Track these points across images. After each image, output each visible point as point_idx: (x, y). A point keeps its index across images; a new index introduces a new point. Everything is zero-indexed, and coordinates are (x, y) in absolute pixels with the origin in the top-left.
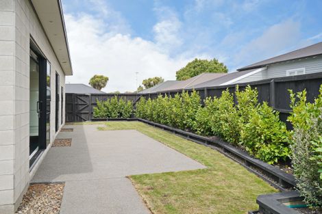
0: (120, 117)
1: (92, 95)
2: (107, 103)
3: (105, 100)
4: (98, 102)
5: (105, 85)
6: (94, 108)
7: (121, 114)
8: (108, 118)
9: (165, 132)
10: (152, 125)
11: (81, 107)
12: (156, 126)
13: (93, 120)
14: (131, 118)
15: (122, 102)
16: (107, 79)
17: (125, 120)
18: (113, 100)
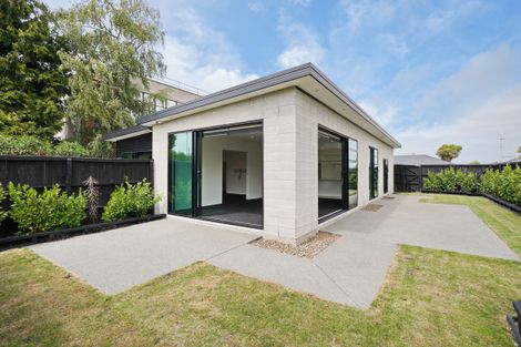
0: (458, 191)
1: (423, 166)
2: (440, 175)
3: (439, 171)
4: (429, 174)
5: (456, 155)
6: (424, 179)
7: (459, 187)
8: (442, 190)
9: (511, 213)
10: (498, 202)
11: (410, 178)
12: (502, 204)
13: (423, 192)
14: (474, 192)
15: (459, 173)
16: (459, 149)
17: (465, 194)
18: (447, 172)
